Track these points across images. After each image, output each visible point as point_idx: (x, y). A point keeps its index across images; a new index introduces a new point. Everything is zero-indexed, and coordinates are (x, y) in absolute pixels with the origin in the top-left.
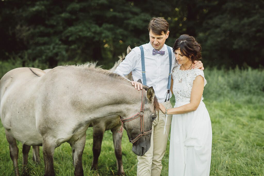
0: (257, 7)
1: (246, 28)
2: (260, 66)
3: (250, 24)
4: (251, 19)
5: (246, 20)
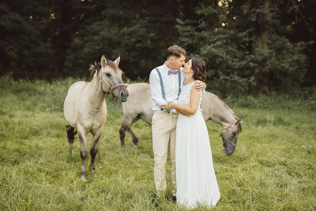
0: (137, 16)
1: (126, 37)
2: (139, 78)
3: (130, 34)
4: (131, 29)
5: (125, 29)
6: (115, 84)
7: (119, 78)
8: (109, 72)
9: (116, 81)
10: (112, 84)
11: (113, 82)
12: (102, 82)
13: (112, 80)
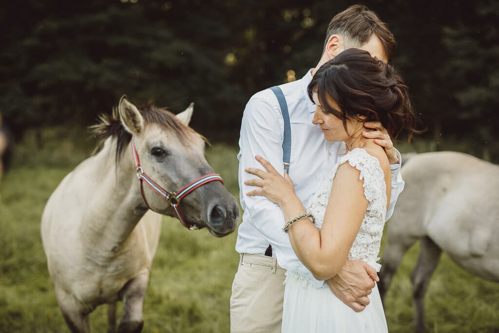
6: (186, 180)
7: (199, 157)
8: (161, 143)
9: (187, 171)
10: (175, 180)
11: (179, 175)
12: (141, 180)
13: (175, 168)
